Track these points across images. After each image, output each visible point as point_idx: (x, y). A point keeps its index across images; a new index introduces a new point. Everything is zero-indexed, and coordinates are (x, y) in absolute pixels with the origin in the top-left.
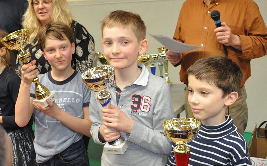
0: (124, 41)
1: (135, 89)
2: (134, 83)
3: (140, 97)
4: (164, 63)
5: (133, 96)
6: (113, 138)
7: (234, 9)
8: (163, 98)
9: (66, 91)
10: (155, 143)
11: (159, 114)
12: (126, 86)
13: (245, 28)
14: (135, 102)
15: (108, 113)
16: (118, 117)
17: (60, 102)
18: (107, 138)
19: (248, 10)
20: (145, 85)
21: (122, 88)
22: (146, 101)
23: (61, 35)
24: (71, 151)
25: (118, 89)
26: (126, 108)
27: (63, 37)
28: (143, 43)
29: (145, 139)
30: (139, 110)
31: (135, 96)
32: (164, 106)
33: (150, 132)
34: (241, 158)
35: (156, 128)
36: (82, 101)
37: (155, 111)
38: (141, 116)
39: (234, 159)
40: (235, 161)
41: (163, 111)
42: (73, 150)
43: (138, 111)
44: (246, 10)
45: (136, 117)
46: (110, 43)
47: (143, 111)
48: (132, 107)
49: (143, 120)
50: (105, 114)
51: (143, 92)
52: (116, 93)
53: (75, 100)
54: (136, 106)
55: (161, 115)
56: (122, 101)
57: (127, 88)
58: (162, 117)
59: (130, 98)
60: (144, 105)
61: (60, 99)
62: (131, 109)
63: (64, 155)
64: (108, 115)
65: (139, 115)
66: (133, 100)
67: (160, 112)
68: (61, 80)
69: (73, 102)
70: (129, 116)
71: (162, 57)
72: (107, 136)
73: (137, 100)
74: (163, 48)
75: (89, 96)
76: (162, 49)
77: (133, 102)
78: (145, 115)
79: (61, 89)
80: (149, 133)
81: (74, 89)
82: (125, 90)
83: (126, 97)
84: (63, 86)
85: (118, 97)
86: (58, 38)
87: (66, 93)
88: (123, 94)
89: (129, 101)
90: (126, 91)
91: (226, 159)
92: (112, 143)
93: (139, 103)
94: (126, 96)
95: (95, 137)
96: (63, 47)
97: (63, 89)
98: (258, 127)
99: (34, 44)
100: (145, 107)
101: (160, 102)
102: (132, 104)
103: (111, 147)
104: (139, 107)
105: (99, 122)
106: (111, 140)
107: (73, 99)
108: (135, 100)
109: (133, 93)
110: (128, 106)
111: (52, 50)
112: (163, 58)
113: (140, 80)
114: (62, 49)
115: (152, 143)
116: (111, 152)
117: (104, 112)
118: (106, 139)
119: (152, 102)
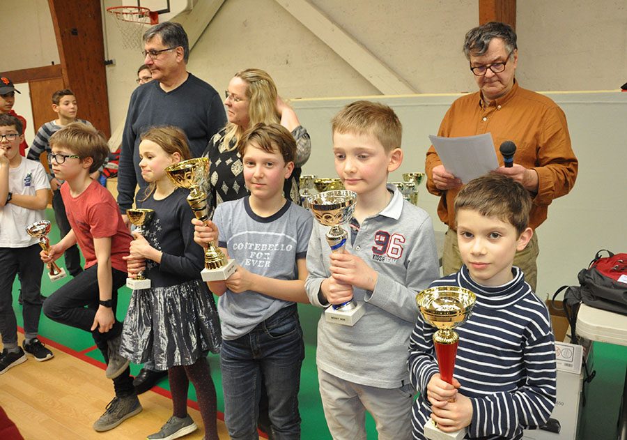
0: (362, 155)
1: (380, 223)
2: (380, 214)
3: (387, 236)
4: (411, 197)
5: (377, 234)
6: (341, 300)
7: (524, 114)
8: (423, 239)
9: (272, 233)
10: (408, 307)
11: (416, 263)
12: (368, 217)
13: (537, 145)
14: (379, 243)
15: (339, 260)
16: (355, 267)
17: (262, 249)
18: (333, 298)
19: (545, 119)
20: (397, 218)
21: (361, 220)
22: (397, 242)
23: (270, 145)
24: (281, 319)
25: (354, 222)
26: (365, 251)
27: (271, 148)
28: (395, 153)
29: (395, 300)
30: (385, 254)
31: (379, 233)
32: (424, 252)
33: (402, 291)
34: (544, 334)
35: (411, 284)
36: (295, 248)
37: (410, 258)
38: (386, 264)
39: (532, 335)
40: (535, 339)
41: (422, 260)
42: (285, 318)
43: (383, 256)
44: (543, 117)
45: (379, 264)
46: (340, 157)
47: (391, 256)
48: (374, 249)
49: (389, 270)
50: (335, 262)
51: (393, 227)
52: (352, 228)
53: (285, 248)
54: (380, 248)
55: (419, 264)
56: (360, 240)
57: (369, 220)
58: (420, 268)
59: (372, 235)
60: (393, 248)
61: (263, 245)
62: (372, 252)
63: (271, 327)
64: (339, 263)
65: (385, 261)
66: (377, 240)
67: (418, 260)
68: (265, 215)
69: (282, 250)
70: (369, 264)
71: (410, 187)
72: (333, 295)
73: (383, 239)
74: (411, 175)
75: (306, 242)
76: (409, 176)
77: (376, 242)
78: (393, 262)
79: (265, 230)
80: (400, 291)
81: (284, 230)
82: (366, 222)
83: (366, 234)
84: (268, 225)
85: (354, 233)
86: (263, 147)
87: (274, 235)
88: (363, 229)
89: (371, 240)
90: (367, 224)
91: (520, 336)
92: (338, 306)
93: (385, 245)
94: (367, 232)
95: (314, 297)
96: (269, 163)
97: (269, 230)
98: (551, 298)
99: (231, 148)
100: (395, 251)
101: (419, 246)
102: (374, 244)
103: (336, 312)
104: (384, 250)
105: (320, 272)
106: (338, 302)
107: (283, 245)
108: (379, 238)
109: (377, 229)
110: (368, 248)
111: (252, 163)
112: (411, 189)
113: (390, 209)
114: (267, 165)
115: (404, 306)
116: (334, 321)
117: (334, 259)
118: (330, 300)
119: (406, 243)
